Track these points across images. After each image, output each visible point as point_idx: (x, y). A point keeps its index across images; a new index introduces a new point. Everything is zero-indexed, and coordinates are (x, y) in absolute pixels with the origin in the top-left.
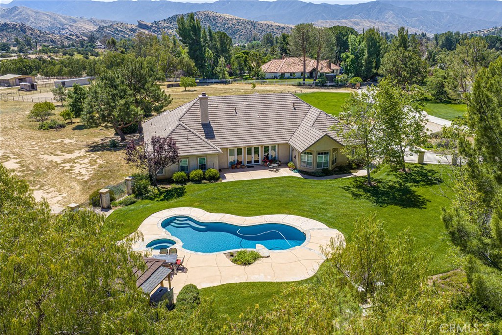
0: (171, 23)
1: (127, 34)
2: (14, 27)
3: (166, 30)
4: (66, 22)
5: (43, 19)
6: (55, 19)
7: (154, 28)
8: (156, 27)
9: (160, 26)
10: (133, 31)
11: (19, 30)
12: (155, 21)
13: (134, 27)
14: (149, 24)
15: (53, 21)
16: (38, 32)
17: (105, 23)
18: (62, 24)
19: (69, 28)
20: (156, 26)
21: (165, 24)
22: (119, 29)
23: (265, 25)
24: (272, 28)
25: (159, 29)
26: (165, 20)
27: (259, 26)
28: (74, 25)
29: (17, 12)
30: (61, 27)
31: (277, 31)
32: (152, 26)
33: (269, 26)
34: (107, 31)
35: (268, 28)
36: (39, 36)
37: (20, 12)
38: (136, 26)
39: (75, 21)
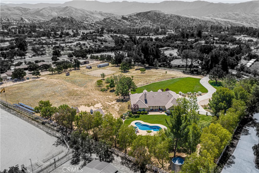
0: (137, 16)
1: (117, 22)
2: (68, 20)
3: (135, 20)
4: (88, 14)
5: (78, 12)
7: (129, 19)
8: (130, 19)
9: (132, 18)
10: (120, 21)
11: (70, 21)
12: (130, 16)
13: (120, 19)
14: (127, 17)
15: (83, 13)
16: (78, 22)
17: (106, 14)
18: (87, 15)
19: (90, 17)
20: (130, 18)
21: (135, 17)
22: (113, 20)
23: (185, 18)
24: (188, 19)
25: (132, 19)
26: (135, 15)
27: (182, 19)
28: (92, 15)
30: (86, 17)
31: (191, 21)
32: (128, 18)
33: (187, 18)
34: (108, 21)
35: (186, 19)
36: (78, 24)
37: (69, 9)
38: (121, 18)
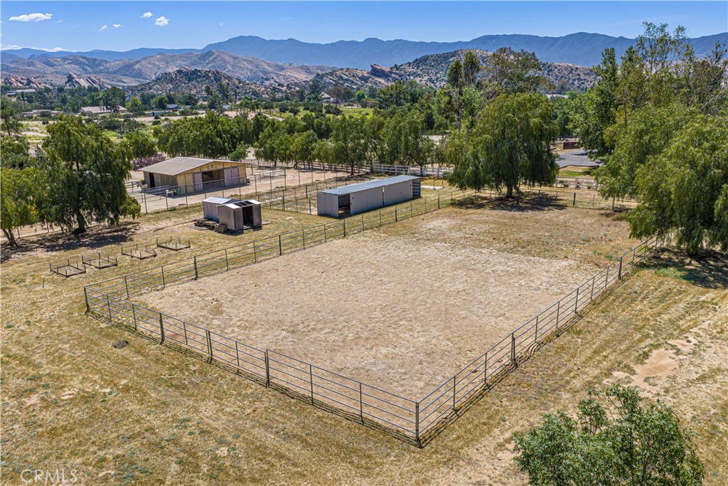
0: (418, 67)
1: (356, 84)
2: (206, 76)
3: (412, 77)
5: (242, 66)
6: (257, 66)
7: (394, 76)
8: (397, 74)
9: (402, 72)
10: (364, 79)
11: (212, 78)
12: (396, 66)
13: (366, 75)
14: (387, 69)
15: (255, 69)
16: (237, 82)
20: (398, 72)
21: (410, 70)
22: (345, 77)
23: (566, 69)
24: (577, 72)
25: (401, 76)
26: (409, 63)
27: (556, 70)
29: (210, 59)
31: (586, 77)
32: (391, 72)
33: (572, 69)
34: (328, 80)
35: (571, 72)
36: (237, 87)
37: (215, 58)
38: (368, 73)
39: (282, 69)
